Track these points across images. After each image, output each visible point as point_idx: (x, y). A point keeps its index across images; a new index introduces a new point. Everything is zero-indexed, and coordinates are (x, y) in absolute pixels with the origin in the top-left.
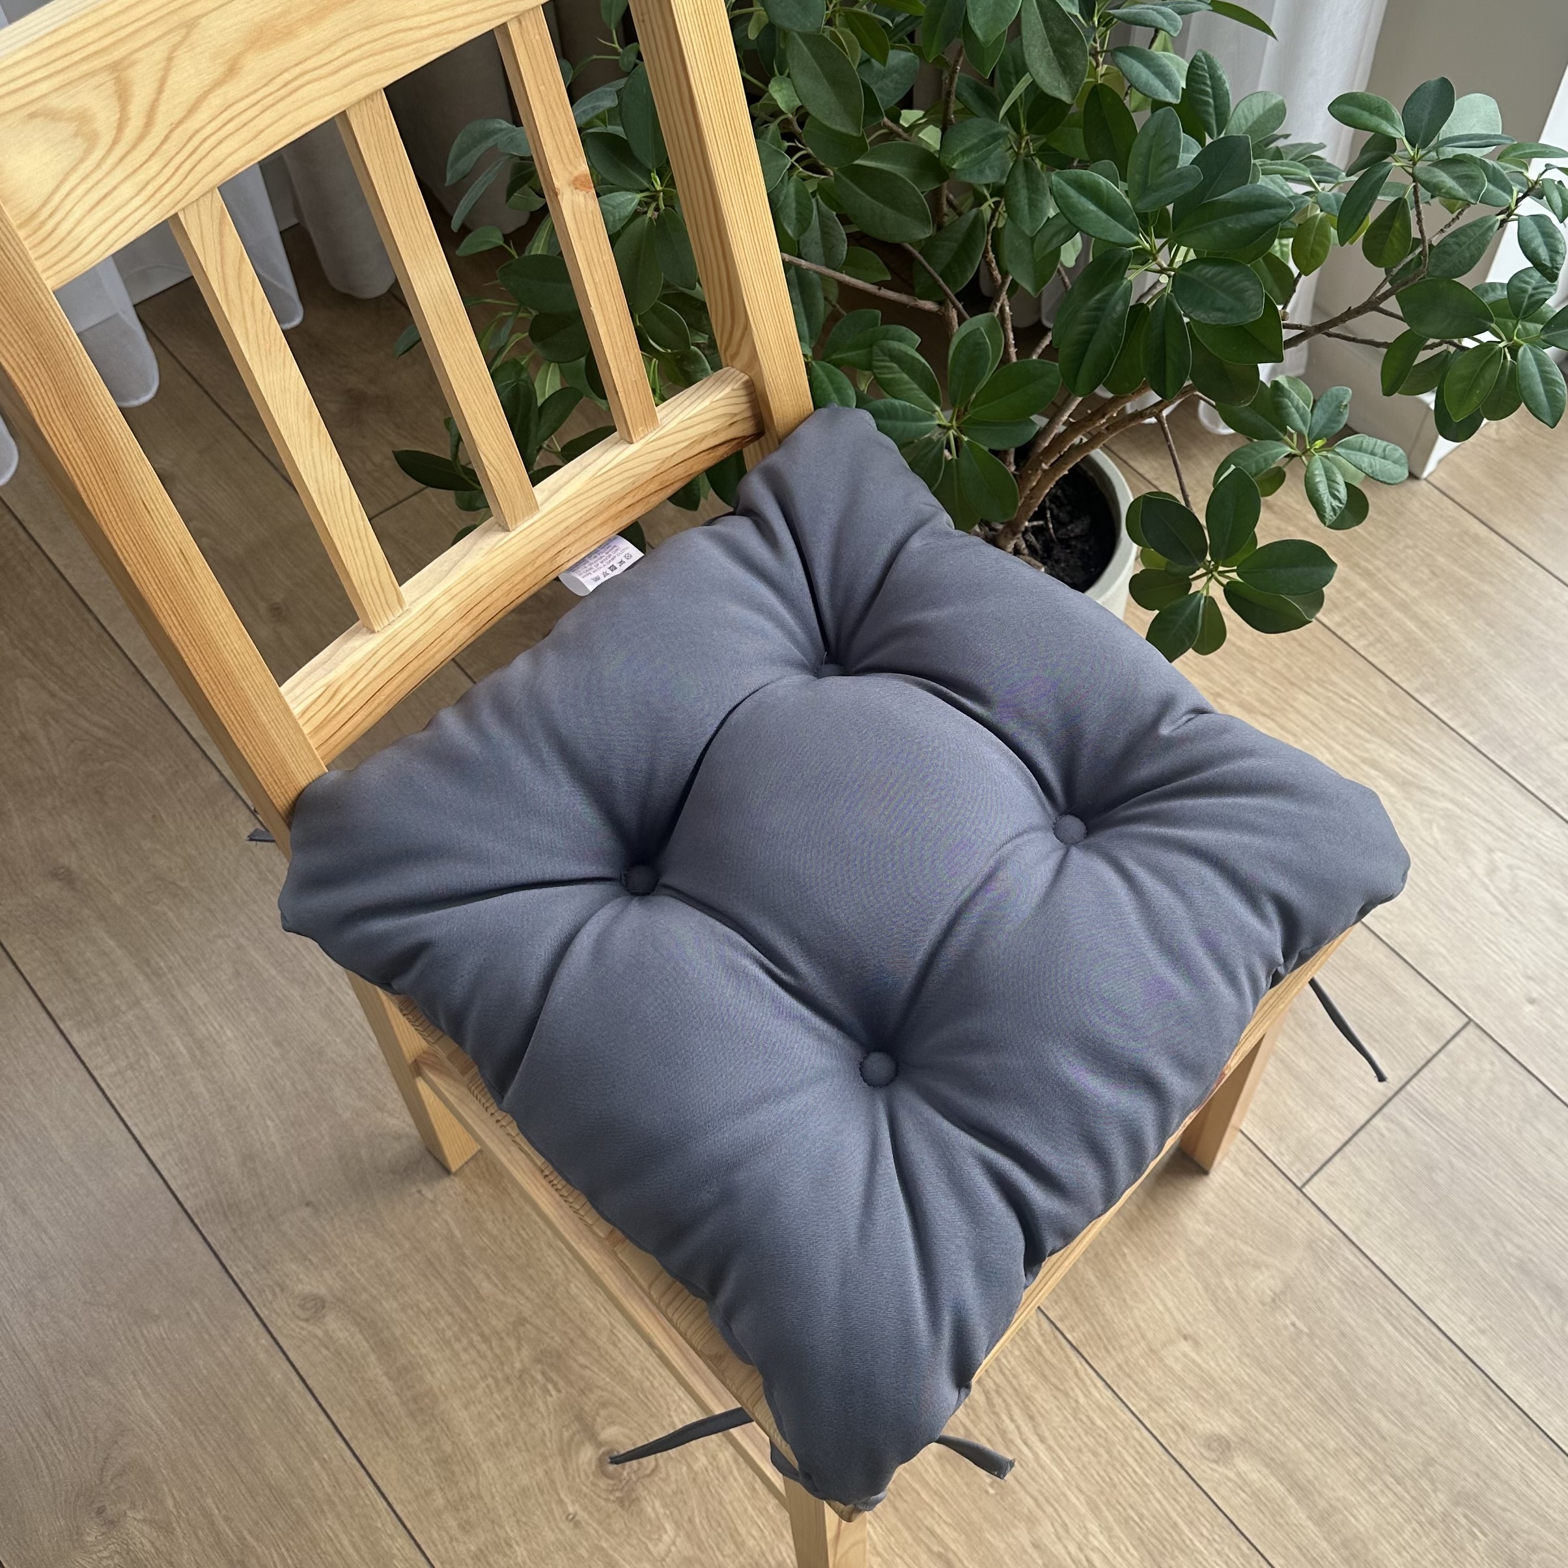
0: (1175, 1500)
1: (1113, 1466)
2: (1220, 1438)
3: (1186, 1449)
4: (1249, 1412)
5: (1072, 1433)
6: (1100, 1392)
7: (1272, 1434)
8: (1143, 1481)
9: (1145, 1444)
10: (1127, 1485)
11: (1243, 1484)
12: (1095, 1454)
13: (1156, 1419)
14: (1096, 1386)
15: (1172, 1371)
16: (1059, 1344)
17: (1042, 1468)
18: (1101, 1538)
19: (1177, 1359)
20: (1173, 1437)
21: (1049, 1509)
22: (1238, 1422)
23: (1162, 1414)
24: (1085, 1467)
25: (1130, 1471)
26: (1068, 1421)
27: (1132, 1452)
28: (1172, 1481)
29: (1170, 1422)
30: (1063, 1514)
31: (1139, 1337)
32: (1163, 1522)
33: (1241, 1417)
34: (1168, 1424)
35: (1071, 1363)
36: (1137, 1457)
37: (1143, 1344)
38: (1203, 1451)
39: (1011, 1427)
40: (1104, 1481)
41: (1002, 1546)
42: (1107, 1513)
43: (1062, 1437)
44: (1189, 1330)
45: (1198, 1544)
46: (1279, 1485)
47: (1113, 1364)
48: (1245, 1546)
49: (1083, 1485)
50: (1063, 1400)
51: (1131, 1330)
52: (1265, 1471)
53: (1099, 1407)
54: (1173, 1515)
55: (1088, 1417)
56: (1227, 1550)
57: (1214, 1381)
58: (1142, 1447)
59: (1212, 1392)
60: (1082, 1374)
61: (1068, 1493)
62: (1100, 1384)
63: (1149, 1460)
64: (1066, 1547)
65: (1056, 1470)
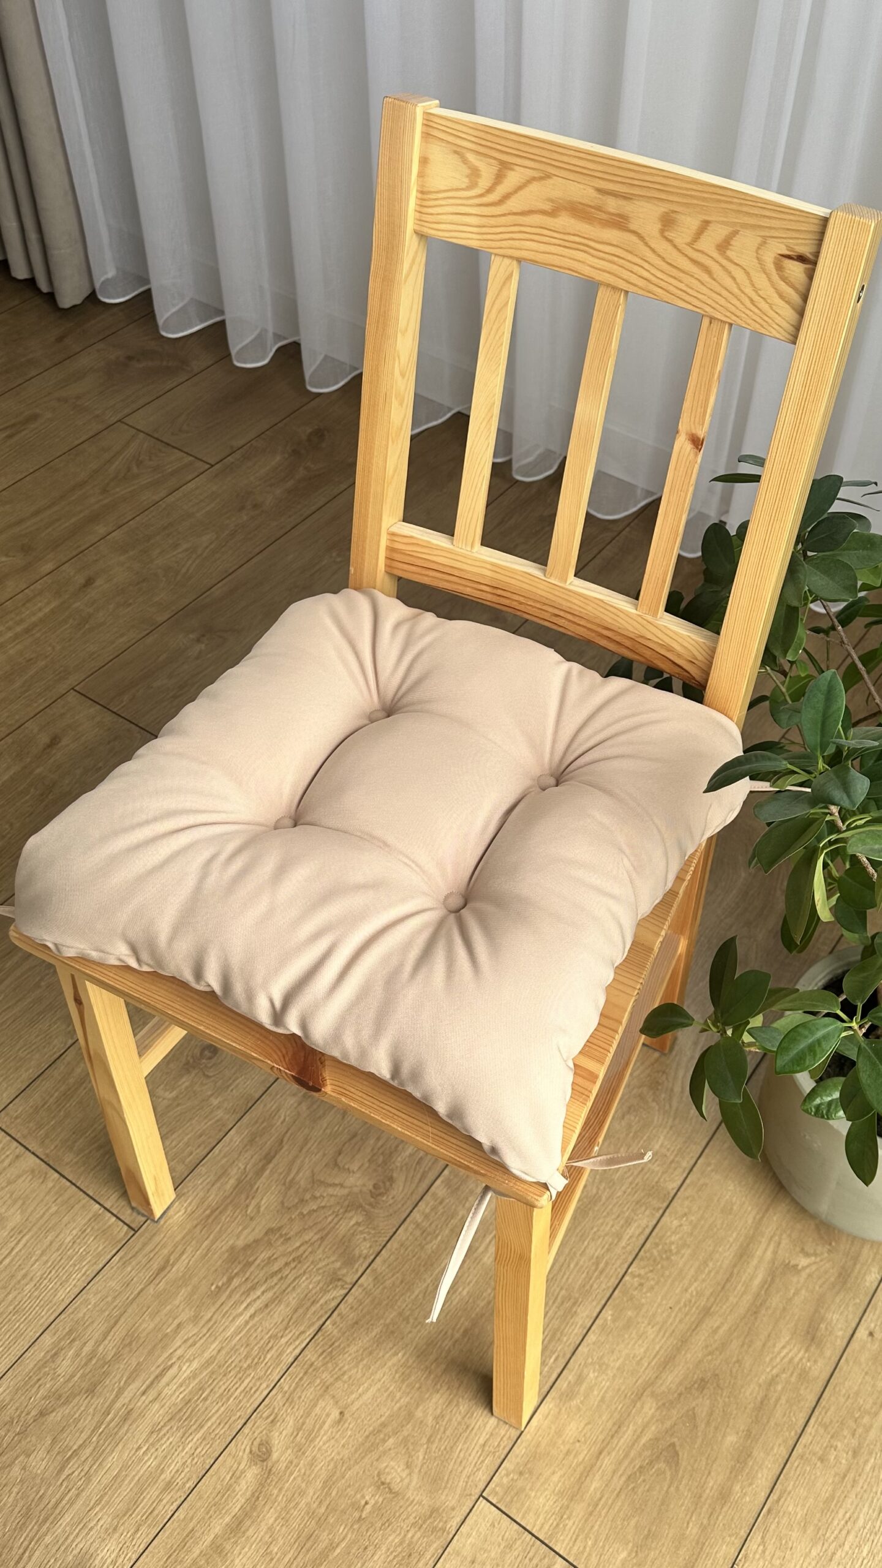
0: (219, 1424)
1: (239, 1372)
2: (269, 1452)
3: (259, 1425)
4: (291, 1474)
5: (259, 1338)
6: (291, 1353)
7: (277, 1496)
8: (231, 1396)
9: (258, 1393)
10: (226, 1385)
11: (236, 1477)
12: (246, 1357)
13: (278, 1399)
14: (294, 1349)
15: (315, 1405)
16: (321, 1316)
17: (232, 1321)
18: (188, 1372)
19: (324, 1409)
20: (265, 1415)
21: (205, 1330)
22: (282, 1466)
23: (281, 1404)
24: (235, 1352)
25: (237, 1385)
26: (267, 1333)
27: (251, 1385)
28: (233, 1418)
29: (276, 1411)
30: (202, 1341)
31: (335, 1376)
32: (203, 1417)
33: (287, 1467)
34: (274, 1409)
35: (309, 1327)
36: (248, 1389)
37: (332, 1380)
38: (258, 1440)
39: (259, 1293)
40: (228, 1367)
41: (177, 1302)
42: (204, 1374)
43: (256, 1330)
44: (347, 1415)
45: (190, 1446)
46: (239, 1506)
47: (313, 1359)
48: (190, 1484)
49: (223, 1352)
50: (282, 1327)
51: (340, 1369)
52: (249, 1493)
53: (280, 1354)
54: (209, 1424)
55: (272, 1348)
56: (187, 1470)
57: (311, 1441)
58: (255, 1392)
59: (303, 1441)
60: (302, 1337)
61: (217, 1343)
62: (297, 1351)
63: (245, 1400)
64: (180, 1346)
65: (232, 1329)
